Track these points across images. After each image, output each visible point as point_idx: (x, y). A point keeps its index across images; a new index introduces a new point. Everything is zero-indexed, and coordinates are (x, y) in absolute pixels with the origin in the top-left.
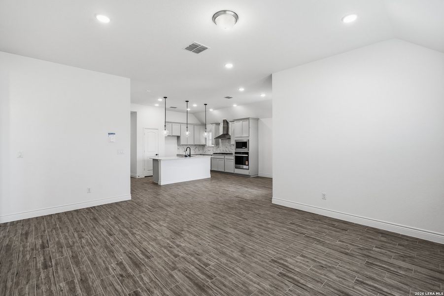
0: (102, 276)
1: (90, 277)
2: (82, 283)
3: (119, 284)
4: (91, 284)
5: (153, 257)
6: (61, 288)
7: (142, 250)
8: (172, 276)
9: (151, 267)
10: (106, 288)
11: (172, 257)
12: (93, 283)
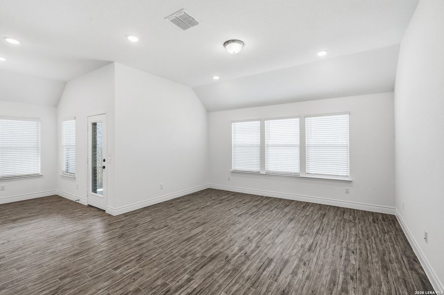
0: (317, 275)
1: (326, 282)
2: (335, 282)
3: (312, 261)
4: (330, 275)
6: (354, 291)
10: (322, 265)
12: (328, 275)
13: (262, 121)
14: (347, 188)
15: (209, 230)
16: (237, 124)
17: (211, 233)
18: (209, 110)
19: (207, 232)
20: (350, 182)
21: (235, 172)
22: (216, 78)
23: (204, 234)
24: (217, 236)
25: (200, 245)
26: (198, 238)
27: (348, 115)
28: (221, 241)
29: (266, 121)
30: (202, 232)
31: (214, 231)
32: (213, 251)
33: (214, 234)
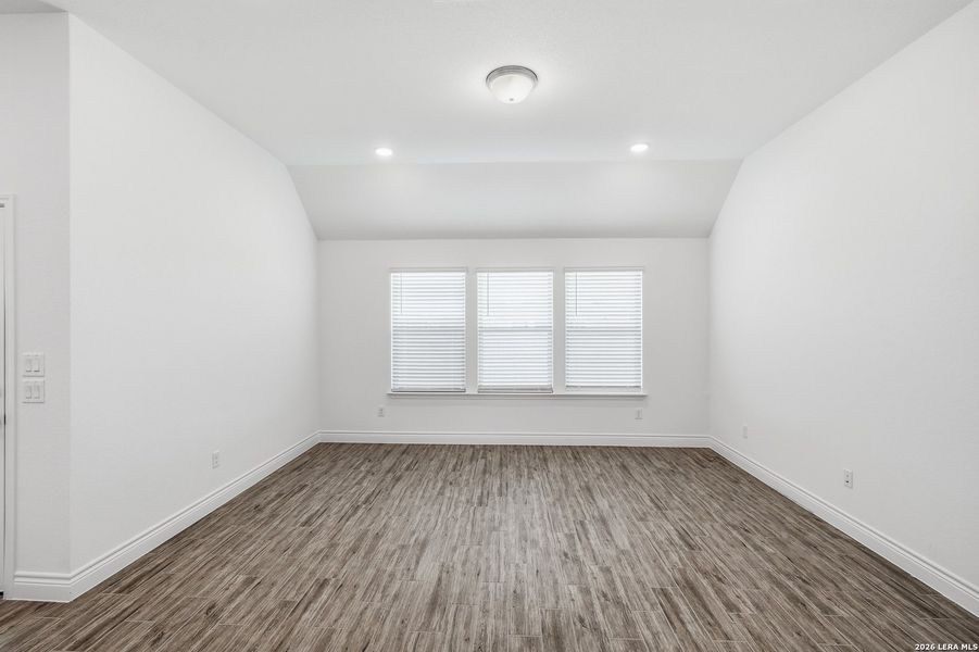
5: (654, 590)
7: (677, 624)
8: (632, 545)
9: (663, 571)
11: (614, 572)
13: (471, 272)
14: (638, 409)
16: (407, 277)
18: (323, 235)
20: (643, 397)
21: (399, 395)
22: (384, 152)
27: (641, 273)
29: (478, 274)
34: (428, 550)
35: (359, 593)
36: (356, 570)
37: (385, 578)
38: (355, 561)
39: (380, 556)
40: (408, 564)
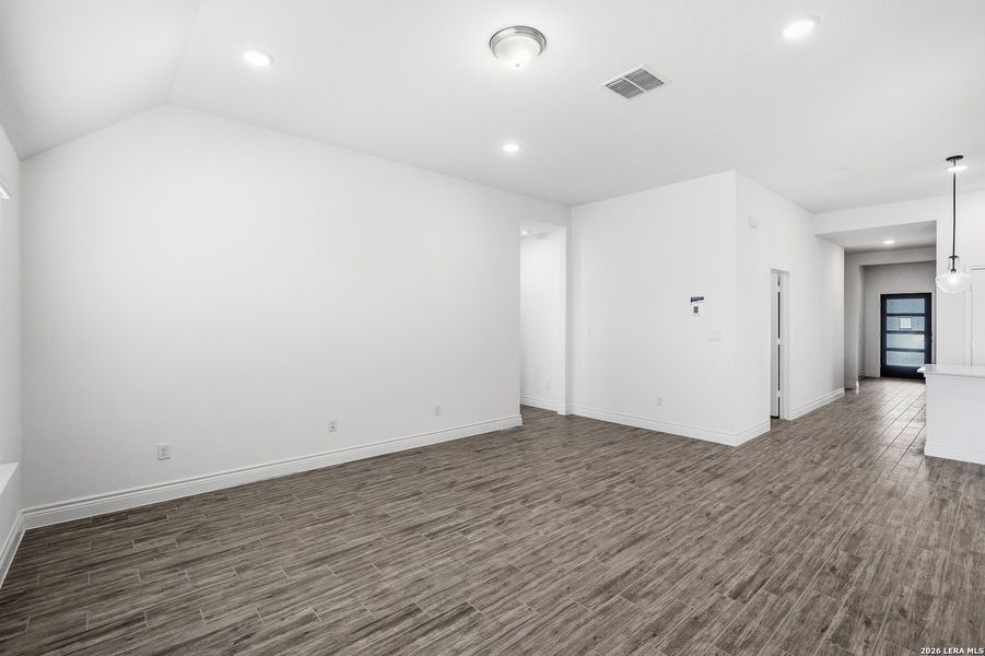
15: (590, 557)
17: (584, 548)
19: (595, 551)
23: (603, 547)
24: (569, 538)
25: (607, 523)
26: (614, 541)
28: (560, 526)
30: (606, 555)
31: (575, 553)
32: (579, 511)
33: (575, 543)
34: (607, 580)
35: (699, 570)
36: (698, 595)
37: (668, 573)
38: (697, 607)
39: (663, 599)
40: (638, 575)
